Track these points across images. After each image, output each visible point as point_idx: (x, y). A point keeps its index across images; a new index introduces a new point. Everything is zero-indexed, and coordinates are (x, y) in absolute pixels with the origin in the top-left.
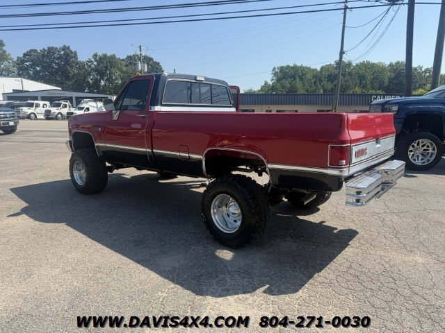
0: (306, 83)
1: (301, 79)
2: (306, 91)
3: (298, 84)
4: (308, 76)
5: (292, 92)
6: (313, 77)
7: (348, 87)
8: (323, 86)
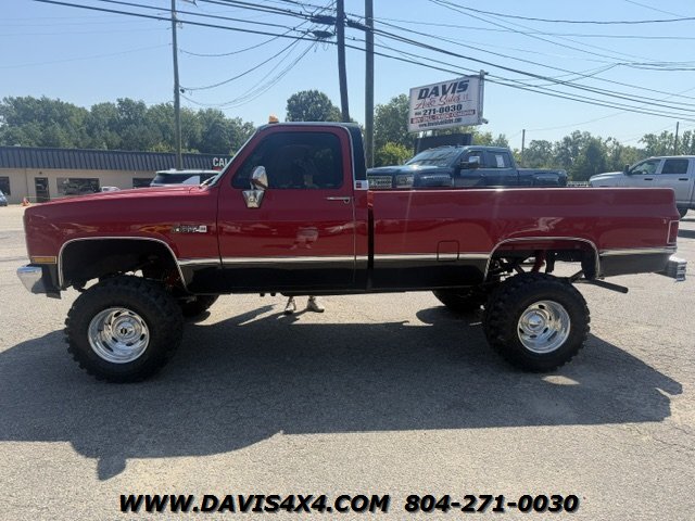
0: (73, 131)
1: (63, 124)
2: (76, 144)
3: (59, 132)
4: (74, 119)
5: (51, 145)
6: (84, 122)
7: (147, 143)
8: (106, 139)
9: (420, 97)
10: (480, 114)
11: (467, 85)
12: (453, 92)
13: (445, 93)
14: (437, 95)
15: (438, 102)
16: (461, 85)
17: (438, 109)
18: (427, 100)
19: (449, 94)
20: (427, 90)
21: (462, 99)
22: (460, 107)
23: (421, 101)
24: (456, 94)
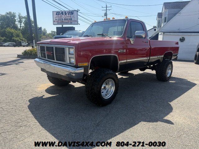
9: (57, 14)
10: (78, 22)
11: (73, 13)
12: (69, 14)
13: (66, 14)
14: (63, 14)
15: (63, 17)
16: (72, 13)
17: (63, 19)
18: (59, 16)
19: (67, 15)
20: (59, 12)
21: (72, 17)
22: (71, 19)
23: (57, 16)
24: (70, 15)
